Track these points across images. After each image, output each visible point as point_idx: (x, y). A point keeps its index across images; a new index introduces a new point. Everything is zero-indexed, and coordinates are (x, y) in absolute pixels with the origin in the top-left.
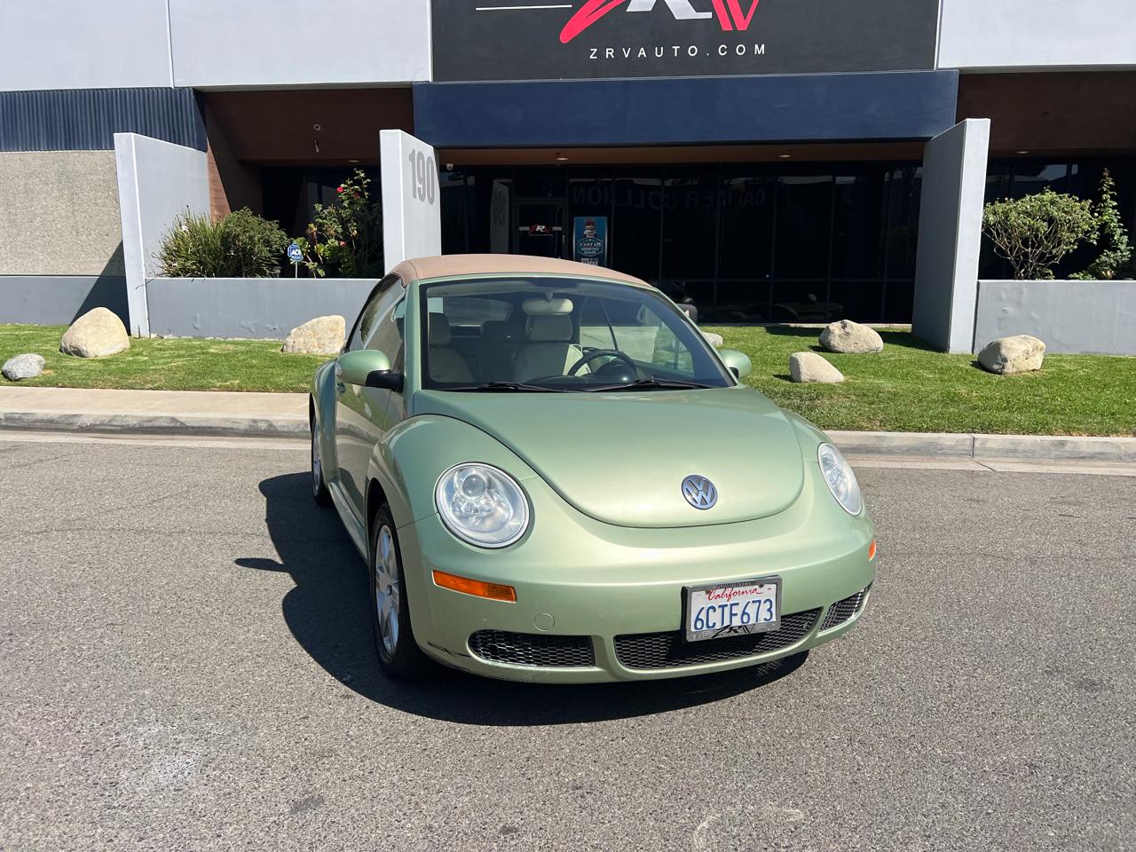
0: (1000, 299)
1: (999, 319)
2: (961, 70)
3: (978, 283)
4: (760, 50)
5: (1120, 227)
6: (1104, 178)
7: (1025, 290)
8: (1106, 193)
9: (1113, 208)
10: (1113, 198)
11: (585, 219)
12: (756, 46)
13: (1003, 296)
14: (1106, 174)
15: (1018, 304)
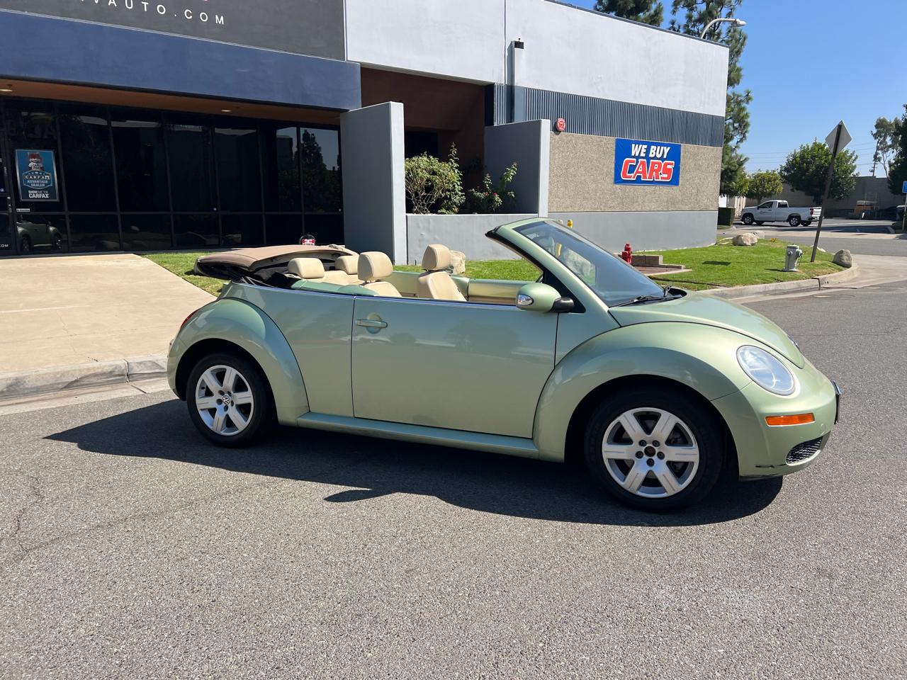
0: (419, 227)
1: (420, 240)
2: (361, 63)
3: (407, 216)
4: (220, 20)
5: (459, 181)
6: (452, 148)
7: (431, 221)
8: (452, 158)
9: (456, 168)
10: (456, 161)
11: (29, 152)
12: (217, 17)
13: (421, 225)
14: (453, 146)
15: (428, 230)
